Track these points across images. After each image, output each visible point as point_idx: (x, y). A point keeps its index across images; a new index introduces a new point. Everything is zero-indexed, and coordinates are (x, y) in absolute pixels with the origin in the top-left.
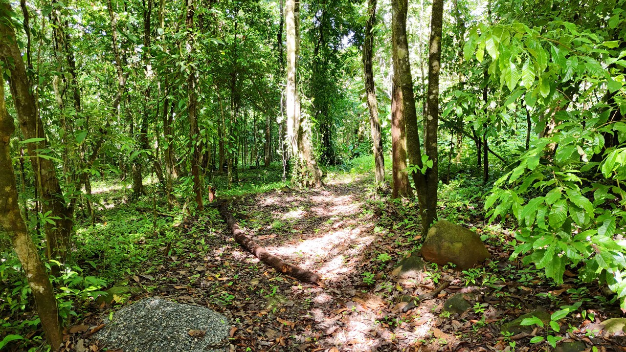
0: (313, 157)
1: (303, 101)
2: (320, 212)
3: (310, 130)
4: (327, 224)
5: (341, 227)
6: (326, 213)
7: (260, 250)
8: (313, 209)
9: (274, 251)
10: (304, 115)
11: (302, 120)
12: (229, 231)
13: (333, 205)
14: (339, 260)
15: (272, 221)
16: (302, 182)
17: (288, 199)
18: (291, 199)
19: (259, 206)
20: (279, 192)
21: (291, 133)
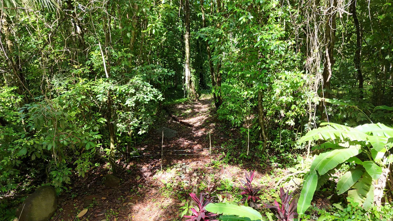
0: (195, 90)
1: (192, 70)
2: (196, 110)
3: (194, 80)
4: (198, 114)
5: (201, 115)
6: (198, 111)
7: (180, 120)
8: (194, 110)
9: (183, 121)
10: (192, 75)
11: (191, 77)
12: (170, 116)
13: (201, 108)
14: (199, 123)
15: (182, 113)
16: (191, 99)
17: (186, 106)
18: (187, 106)
19: (177, 109)
20: (183, 103)
21: (187, 82)
